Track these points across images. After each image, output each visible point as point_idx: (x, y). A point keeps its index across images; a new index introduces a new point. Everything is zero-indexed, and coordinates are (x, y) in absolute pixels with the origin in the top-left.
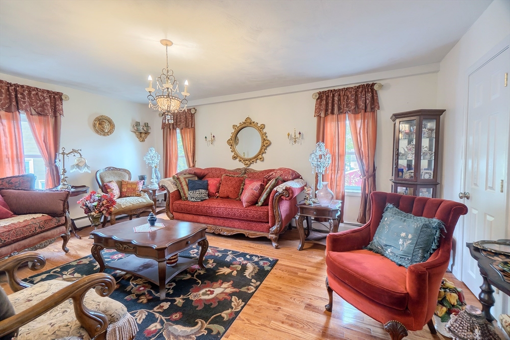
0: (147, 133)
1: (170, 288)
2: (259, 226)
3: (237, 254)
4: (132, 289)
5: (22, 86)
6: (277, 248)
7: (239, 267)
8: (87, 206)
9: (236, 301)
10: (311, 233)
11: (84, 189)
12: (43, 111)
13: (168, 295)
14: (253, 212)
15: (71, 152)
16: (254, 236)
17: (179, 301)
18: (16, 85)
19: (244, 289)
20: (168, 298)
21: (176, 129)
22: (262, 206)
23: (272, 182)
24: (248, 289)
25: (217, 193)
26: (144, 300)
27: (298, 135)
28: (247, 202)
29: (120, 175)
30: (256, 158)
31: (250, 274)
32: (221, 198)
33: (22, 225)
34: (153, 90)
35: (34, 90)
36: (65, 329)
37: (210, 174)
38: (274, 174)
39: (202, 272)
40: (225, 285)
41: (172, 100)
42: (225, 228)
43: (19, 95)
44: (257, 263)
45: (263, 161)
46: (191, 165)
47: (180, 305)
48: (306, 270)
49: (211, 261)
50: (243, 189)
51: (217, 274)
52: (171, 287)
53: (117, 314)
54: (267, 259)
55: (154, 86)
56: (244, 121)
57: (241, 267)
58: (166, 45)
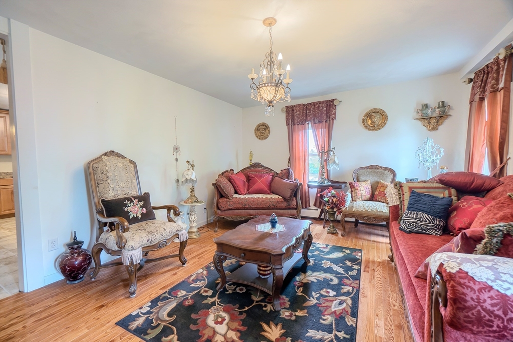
0: (442, 117)
5: (311, 104)
18: (308, 104)
29: (381, 175)
43: (308, 111)
58: (270, 24)
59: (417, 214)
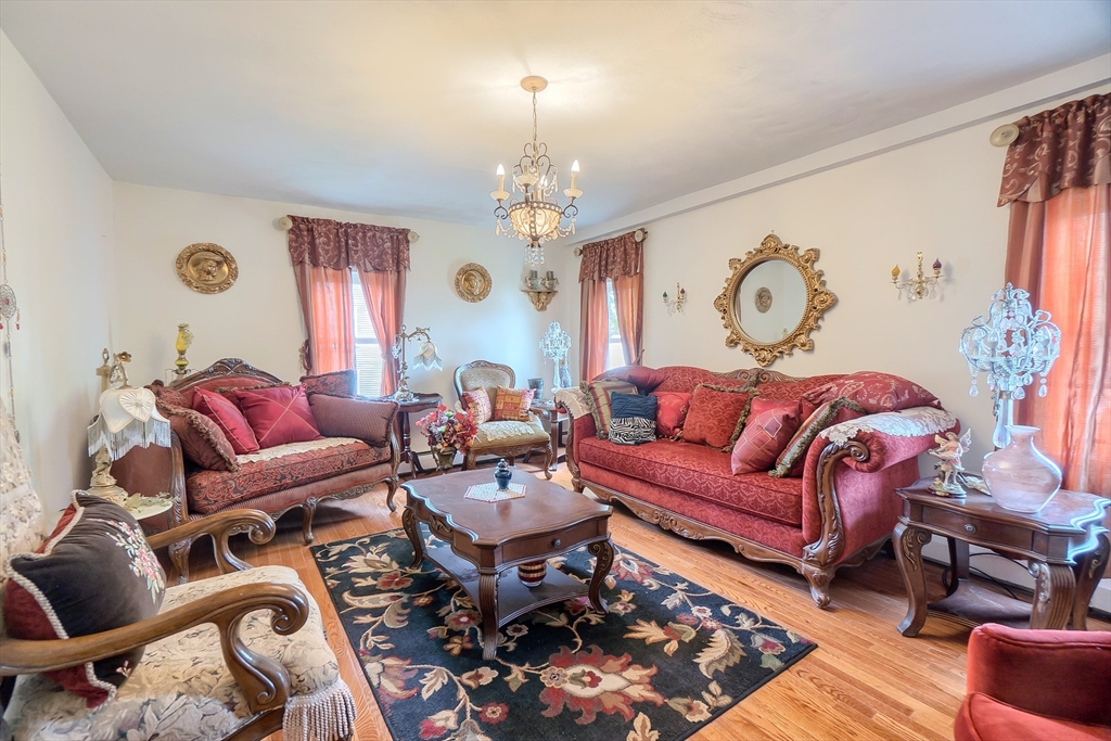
0: (551, 292)
1: (513, 637)
2: (773, 531)
3: (698, 595)
4: (448, 614)
5: (355, 226)
6: (824, 606)
7: (690, 634)
8: (431, 432)
9: (643, 732)
10: (961, 588)
11: (433, 400)
12: (381, 264)
13: (501, 651)
14: (757, 490)
15: (415, 333)
16: (758, 555)
17: (516, 677)
18: (348, 225)
19: (677, 704)
20: (500, 660)
21: (605, 281)
22: (785, 476)
23: (823, 412)
24: (690, 708)
25: (677, 430)
26: (455, 647)
27: (929, 272)
28: (741, 461)
29: (496, 377)
30: (790, 343)
31: (711, 663)
32: (687, 441)
33: (323, 454)
34: (505, 196)
35: (370, 230)
36: (207, 679)
37: (670, 382)
38: (835, 389)
39: (595, 619)
40: (635, 673)
41: (539, 211)
42: (684, 518)
43: (350, 241)
44: (744, 637)
45: (811, 350)
46: (634, 359)
47: (514, 687)
48: (909, 711)
49: (626, 597)
50: (744, 425)
51: (626, 636)
52: (517, 635)
53: (310, 677)
54: (780, 634)
55: (507, 189)
56: (758, 246)
57: (694, 634)
58: (534, 89)
59: (634, 421)
